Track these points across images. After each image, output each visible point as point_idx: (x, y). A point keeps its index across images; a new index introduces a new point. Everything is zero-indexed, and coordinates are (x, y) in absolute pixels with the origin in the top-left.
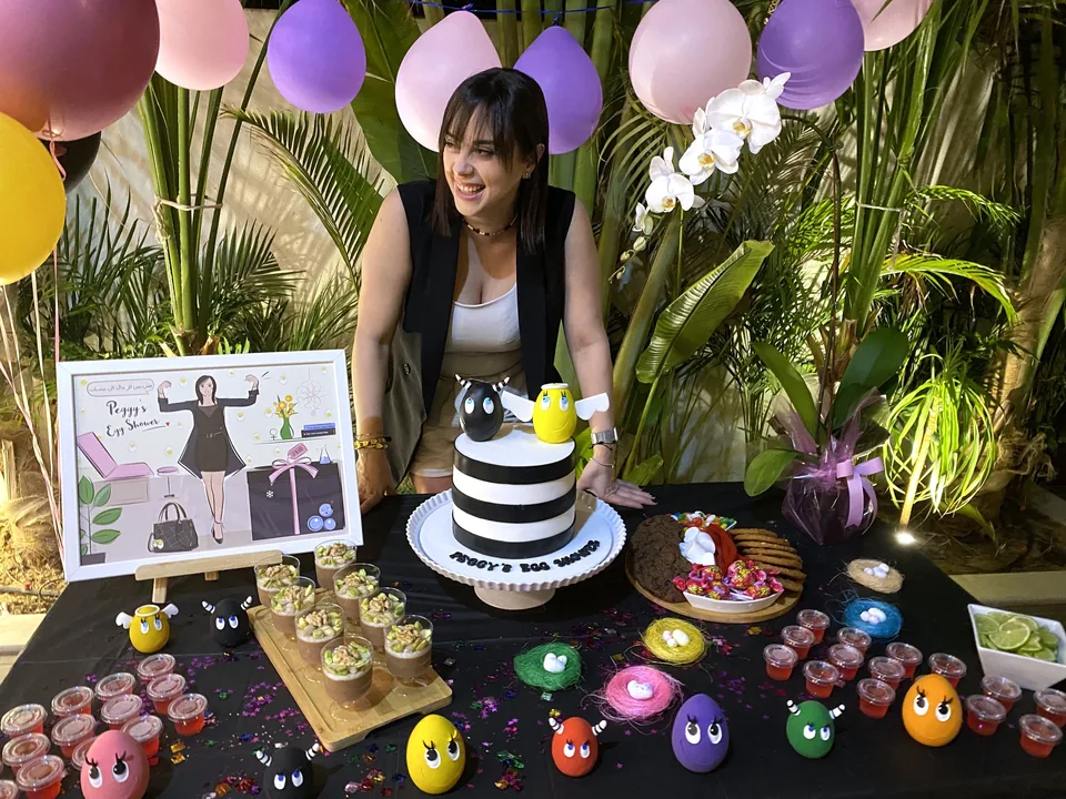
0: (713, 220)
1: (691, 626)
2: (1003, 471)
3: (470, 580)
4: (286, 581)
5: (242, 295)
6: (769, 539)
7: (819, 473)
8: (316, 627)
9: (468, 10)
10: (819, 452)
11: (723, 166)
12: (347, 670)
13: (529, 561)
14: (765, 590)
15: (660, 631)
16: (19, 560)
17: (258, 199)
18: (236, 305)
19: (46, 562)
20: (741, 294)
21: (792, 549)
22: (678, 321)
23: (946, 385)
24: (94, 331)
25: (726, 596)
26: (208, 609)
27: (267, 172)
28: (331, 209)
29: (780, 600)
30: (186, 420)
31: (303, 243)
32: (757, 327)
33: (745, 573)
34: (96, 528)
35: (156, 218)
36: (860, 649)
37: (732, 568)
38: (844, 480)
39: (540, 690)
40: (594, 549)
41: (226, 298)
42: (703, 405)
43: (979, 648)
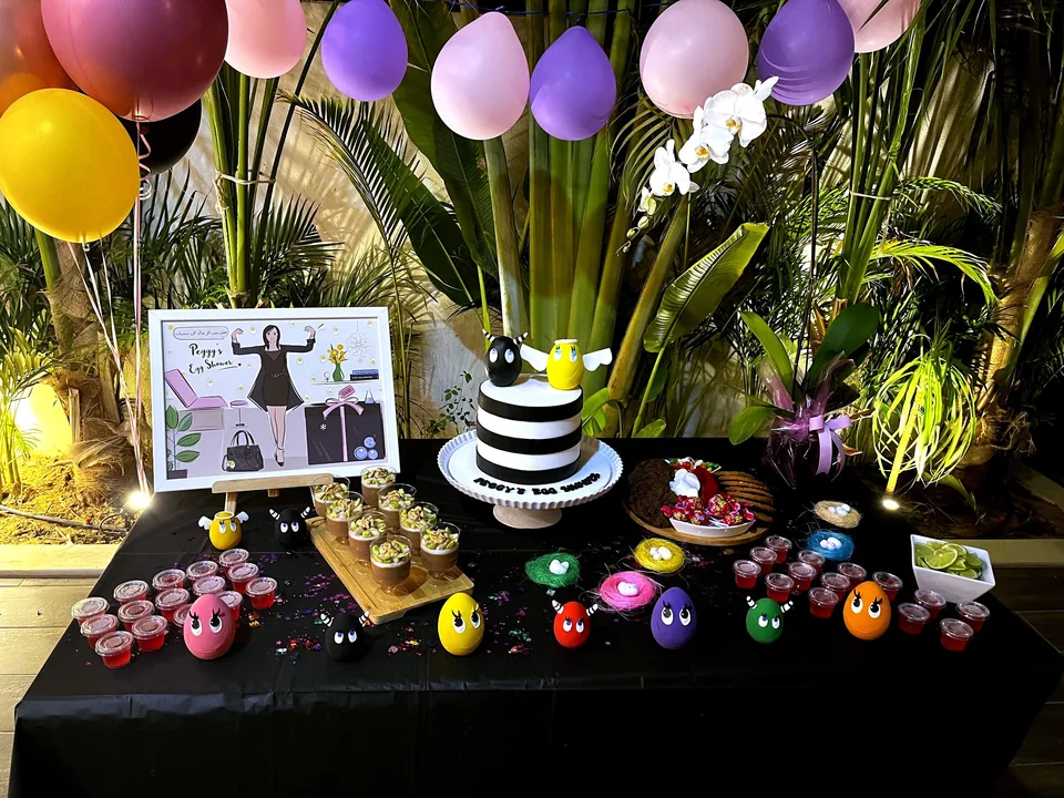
0: (721, 206)
1: (674, 545)
2: (987, 446)
3: (491, 498)
4: (338, 495)
5: (287, 263)
6: (746, 479)
7: (795, 427)
8: (365, 529)
9: (500, 11)
10: (795, 408)
11: (716, 156)
12: (391, 560)
13: (540, 487)
14: (738, 519)
15: (648, 547)
16: (80, 498)
17: (303, 175)
18: (281, 272)
19: (104, 500)
20: (740, 272)
21: (765, 488)
22: (683, 296)
23: (933, 363)
24: (151, 293)
25: (705, 522)
26: (274, 516)
27: (312, 152)
28: (371, 186)
29: (752, 529)
30: (255, 362)
31: (343, 217)
32: (759, 305)
33: (722, 504)
34: (180, 449)
35: (217, 191)
36: (816, 567)
37: (712, 500)
38: (815, 433)
39: (546, 587)
40: (595, 480)
41: (272, 266)
42: (707, 377)
43: (914, 567)
